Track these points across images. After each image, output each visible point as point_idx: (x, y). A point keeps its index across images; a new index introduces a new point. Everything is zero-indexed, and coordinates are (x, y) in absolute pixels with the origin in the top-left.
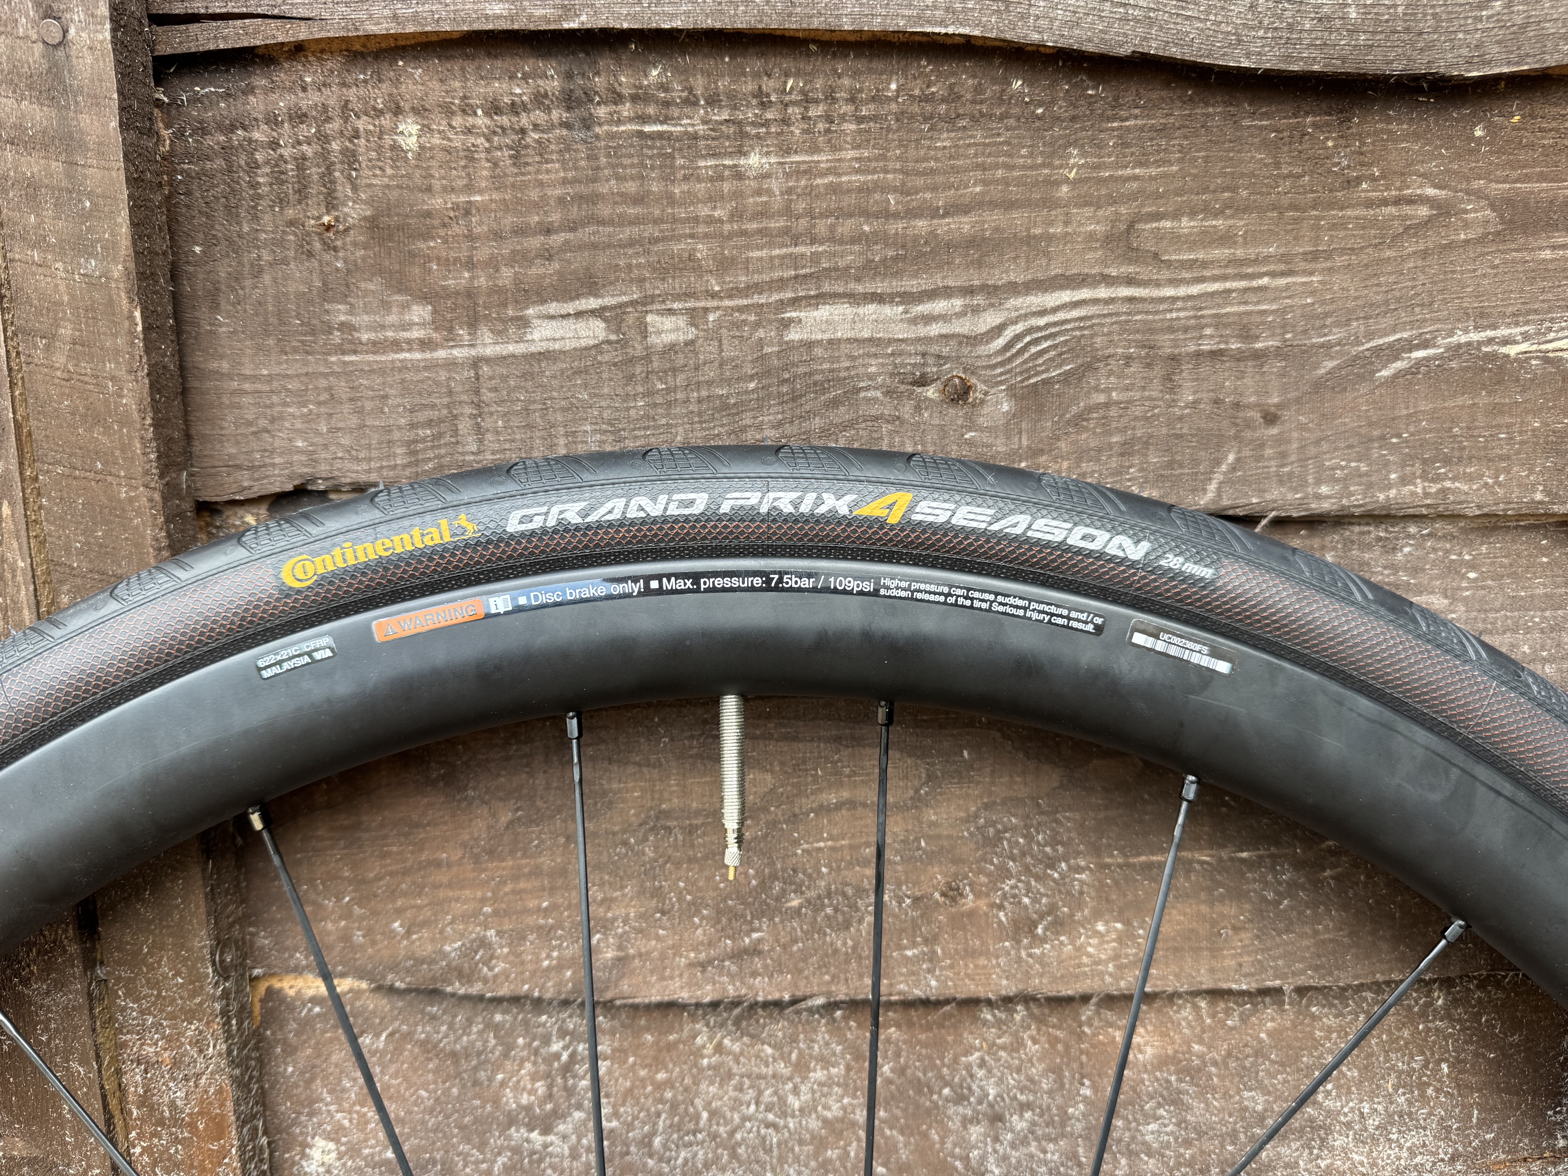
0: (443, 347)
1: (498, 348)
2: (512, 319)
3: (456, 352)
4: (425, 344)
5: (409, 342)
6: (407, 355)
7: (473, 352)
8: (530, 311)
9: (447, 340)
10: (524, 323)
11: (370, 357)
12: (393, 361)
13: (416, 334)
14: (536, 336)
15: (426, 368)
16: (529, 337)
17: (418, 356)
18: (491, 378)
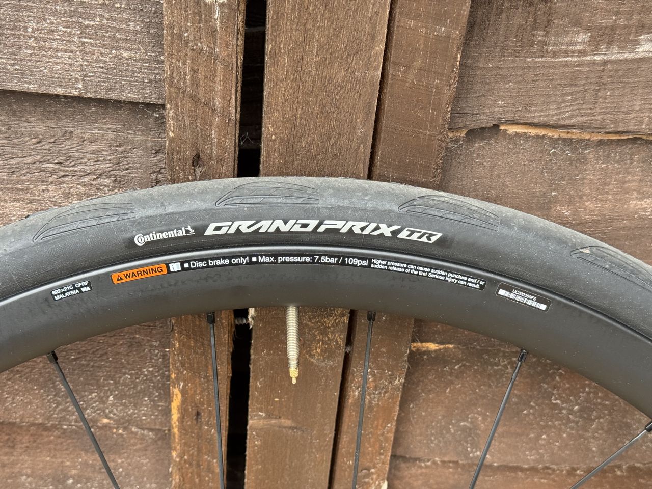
0: (590, 55)
1: (619, 55)
2: (632, 41)
3: (596, 58)
4: (582, 53)
5: (573, 52)
6: (570, 59)
7: (605, 58)
8: (642, 37)
9: (594, 52)
10: (637, 43)
11: (549, 59)
12: (562, 61)
13: (578, 48)
14: (641, 50)
15: (578, 66)
16: (637, 50)
17: (575, 59)
18: (610, 71)
